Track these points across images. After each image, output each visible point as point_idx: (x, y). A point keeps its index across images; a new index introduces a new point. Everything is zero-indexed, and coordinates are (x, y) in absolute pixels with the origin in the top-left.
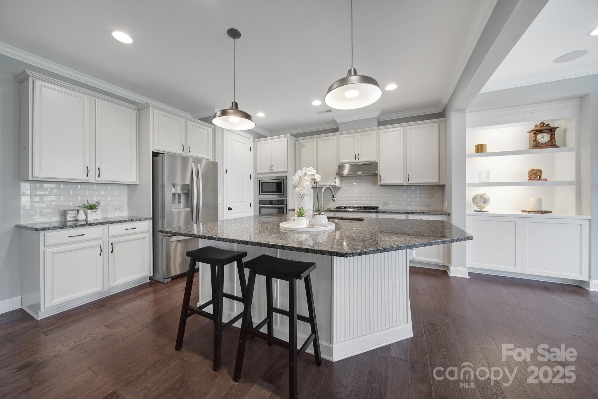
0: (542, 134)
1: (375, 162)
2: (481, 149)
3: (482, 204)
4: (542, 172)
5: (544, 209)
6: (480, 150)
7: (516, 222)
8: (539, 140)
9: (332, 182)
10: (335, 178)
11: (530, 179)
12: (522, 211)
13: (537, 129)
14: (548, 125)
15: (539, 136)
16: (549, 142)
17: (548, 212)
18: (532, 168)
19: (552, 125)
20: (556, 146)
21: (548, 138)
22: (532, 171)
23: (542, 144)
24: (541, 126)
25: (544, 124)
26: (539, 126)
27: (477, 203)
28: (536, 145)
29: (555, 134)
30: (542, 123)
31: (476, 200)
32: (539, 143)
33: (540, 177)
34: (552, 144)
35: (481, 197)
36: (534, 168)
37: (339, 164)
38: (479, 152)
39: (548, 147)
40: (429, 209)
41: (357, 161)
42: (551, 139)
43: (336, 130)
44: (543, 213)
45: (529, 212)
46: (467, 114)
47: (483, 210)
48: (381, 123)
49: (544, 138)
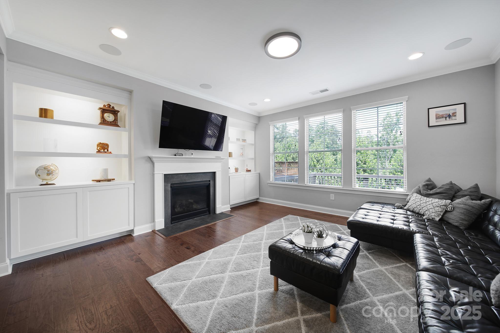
0: (108, 114)
2: (45, 114)
3: (46, 176)
4: (109, 146)
5: (110, 178)
6: (43, 115)
7: (77, 193)
8: (106, 118)
11: (99, 151)
13: (104, 108)
14: (113, 107)
15: (106, 115)
16: (113, 121)
17: (113, 180)
18: (100, 142)
19: (116, 108)
20: (118, 126)
21: (113, 118)
22: (99, 144)
23: (108, 122)
24: (108, 107)
25: (110, 106)
26: (107, 106)
27: (39, 175)
28: (104, 122)
29: (117, 116)
30: (109, 104)
31: (38, 172)
32: (106, 120)
33: (108, 150)
34: (114, 124)
35: (45, 168)
36: (102, 142)
38: (42, 117)
39: (112, 125)
42: (115, 120)
44: (109, 180)
45: (99, 181)
47: (49, 183)
49: (109, 117)
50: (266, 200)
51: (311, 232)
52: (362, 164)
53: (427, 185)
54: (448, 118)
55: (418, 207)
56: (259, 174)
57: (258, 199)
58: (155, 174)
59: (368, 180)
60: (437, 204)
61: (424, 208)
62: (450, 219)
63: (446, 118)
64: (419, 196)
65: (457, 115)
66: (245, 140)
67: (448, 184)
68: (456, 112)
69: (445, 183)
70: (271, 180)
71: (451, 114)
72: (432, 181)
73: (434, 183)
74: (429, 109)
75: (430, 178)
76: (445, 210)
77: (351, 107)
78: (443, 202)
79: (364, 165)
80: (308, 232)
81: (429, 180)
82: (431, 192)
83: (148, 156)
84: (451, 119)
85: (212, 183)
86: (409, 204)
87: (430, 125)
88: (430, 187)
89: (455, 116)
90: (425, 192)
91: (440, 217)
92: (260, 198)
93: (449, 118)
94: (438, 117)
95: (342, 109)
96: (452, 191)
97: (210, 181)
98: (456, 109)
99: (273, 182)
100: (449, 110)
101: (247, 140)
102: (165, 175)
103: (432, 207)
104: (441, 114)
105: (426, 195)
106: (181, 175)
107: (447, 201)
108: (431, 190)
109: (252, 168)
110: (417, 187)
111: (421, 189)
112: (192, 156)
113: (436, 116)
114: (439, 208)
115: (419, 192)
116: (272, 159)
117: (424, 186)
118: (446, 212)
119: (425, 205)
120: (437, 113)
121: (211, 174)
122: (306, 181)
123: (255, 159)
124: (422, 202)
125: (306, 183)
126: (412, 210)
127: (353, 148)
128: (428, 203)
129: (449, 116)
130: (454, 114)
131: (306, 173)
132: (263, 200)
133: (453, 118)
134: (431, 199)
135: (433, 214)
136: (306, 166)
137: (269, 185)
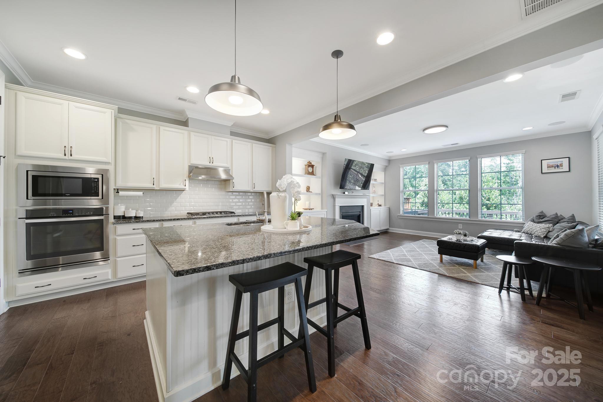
1: (228, 168)
5: (311, 208)
8: (308, 170)
9: (180, 185)
10: (185, 180)
11: (307, 191)
12: (303, 209)
14: (311, 163)
18: (306, 185)
19: (313, 164)
20: (314, 175)
23: (309, 172)
24: (309, 163)
28: (307, 172)
29: (314, 169)
30: (309, 161)
34: (312, 173)
37: (190, 165)
40: (261, 211)
41: (211, 164)
42: (313, 171)
43: (185, 123)
45: (307, 209)
46: (293, 148)
48: (233, 134)
49: (310, 169)
50: (396, 230)
51: (460, 234)
52: (485, 200)
53: (540, 216)
54: (556, 168)
55: (531, 230)
56: (389, 208)
57: (388, 229)
58: (336, 206)
59: (493, 216)
60: (543, 227)
61: (534, 230)
62: (551, 235)
63: (555, 167)
64: (532, 223)
65: (563, 166)
66: (376, 179)
67: (554, 215)
68: (562, 164)
69: (552, 214)
70: (401, 214)
71: (559, 165)
72: (544, 213)
73: (545, 214)
74: (542, 160)
75: (542, 211)
76: (549, 231)
77: (477, 156)
78: (547, 225)
79: (488, 202)
80: (459, 234)
81: (542, 212)
82: (542, 220)
83: (331, 194)
84: (559, 168)
85: (361, 213)
86: (524, 229)
87: (543, 172)
88: (542, 217)
89: (562, 166)
90: (537, 220)
91: (545, 235)
92: (390, 228)
93: (558, 167)
94: (549, 167)
95: (470, 157)
96: (556, 219)
97: (360, 212)
98: (562, 161)
99: (403, 215)
100: (558, 162)
101: (377, 179)
102: (340, 206)
103: (539, 229)
104: (551, 164)
105: (538, 222)
106: (346, 207)
107: (550, 225)
108: (542, 219)
109: (382, 204)
110: (532, 217)
111: (535, 219)
112: (353, 194)
113: (547, 166)
114: (544, 229)
115: (533, 221)
116: (402, 196)
117: (537, 216)
118: (549, 232)
119: (535, 228)
120: (548, 164)
121: (361, 207)
122: (435, 214)
123: (385, 195)
124: (533, 226)
125: (435, 216)
126: (526, 232)
127: (479, 188)
128: (537, 227)
129: (558, 166)
130: (561, 165)
131: (435, 207)
132: (393, 230)
133: (561, 167)
134: (540, 224)
135: (540, 234)
136: (435, 202)
137: (399, 217)
